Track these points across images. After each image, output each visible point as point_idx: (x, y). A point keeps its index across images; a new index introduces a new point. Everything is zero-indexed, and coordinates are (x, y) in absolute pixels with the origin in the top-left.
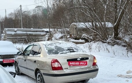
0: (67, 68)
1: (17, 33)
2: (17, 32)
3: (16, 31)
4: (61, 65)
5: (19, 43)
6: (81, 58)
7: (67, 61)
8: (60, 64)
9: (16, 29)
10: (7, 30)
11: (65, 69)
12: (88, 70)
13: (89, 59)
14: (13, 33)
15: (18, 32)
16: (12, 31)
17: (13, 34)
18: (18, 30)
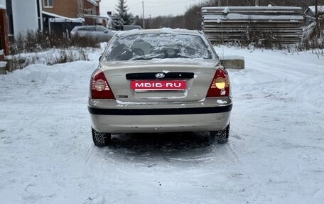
0: (126, 97)
1: (228, 19)
2: (229, 15)
3: (226, 14)
4: (109, 87)
5: (231, 43)
6: (166, 72)
7: (127, 79)
8: (108, 85)
9: (226, 9)
10: (206, 11)
11: (120, 97)
12: (183, 106)
13: (195, 76)
14: (219, 19)
15: (232, 16)
16: (217, 14)
17: (218, 21)
18: (232, 11)
